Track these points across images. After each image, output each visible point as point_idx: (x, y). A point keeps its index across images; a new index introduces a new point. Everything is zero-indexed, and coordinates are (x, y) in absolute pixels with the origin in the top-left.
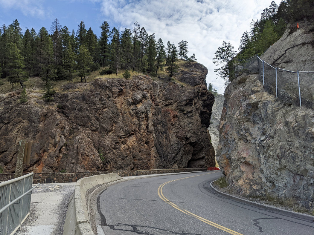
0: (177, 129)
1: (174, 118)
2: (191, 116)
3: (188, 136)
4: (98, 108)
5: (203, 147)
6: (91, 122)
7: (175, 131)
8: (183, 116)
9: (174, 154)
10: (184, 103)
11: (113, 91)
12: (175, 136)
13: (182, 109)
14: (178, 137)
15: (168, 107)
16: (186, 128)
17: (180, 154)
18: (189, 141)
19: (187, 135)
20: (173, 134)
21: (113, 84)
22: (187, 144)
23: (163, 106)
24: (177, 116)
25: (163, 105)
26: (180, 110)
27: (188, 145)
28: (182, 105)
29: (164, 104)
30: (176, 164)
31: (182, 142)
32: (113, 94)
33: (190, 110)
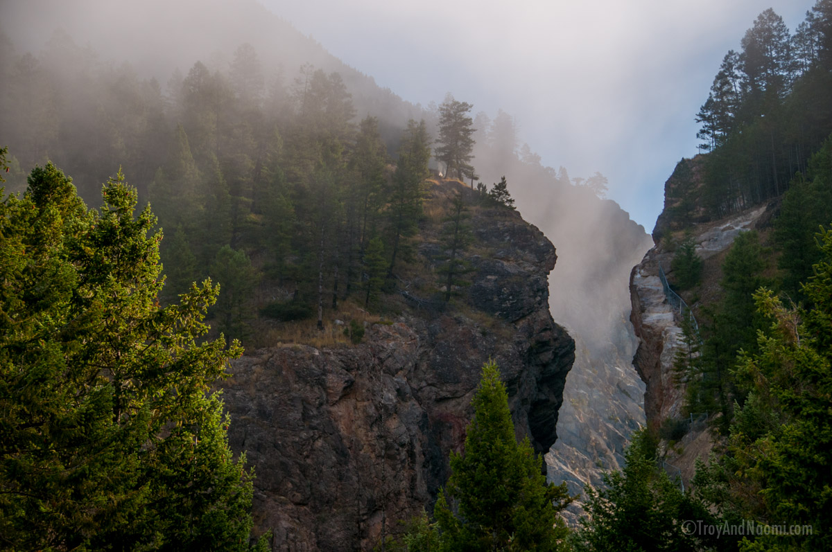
4: (304, 440)
6: (292, 482)
11: (329, 388)
15: (443, 406)
21: (328, 367)
23: (431, 402)
25: (430, 399)
32: (328, 394)
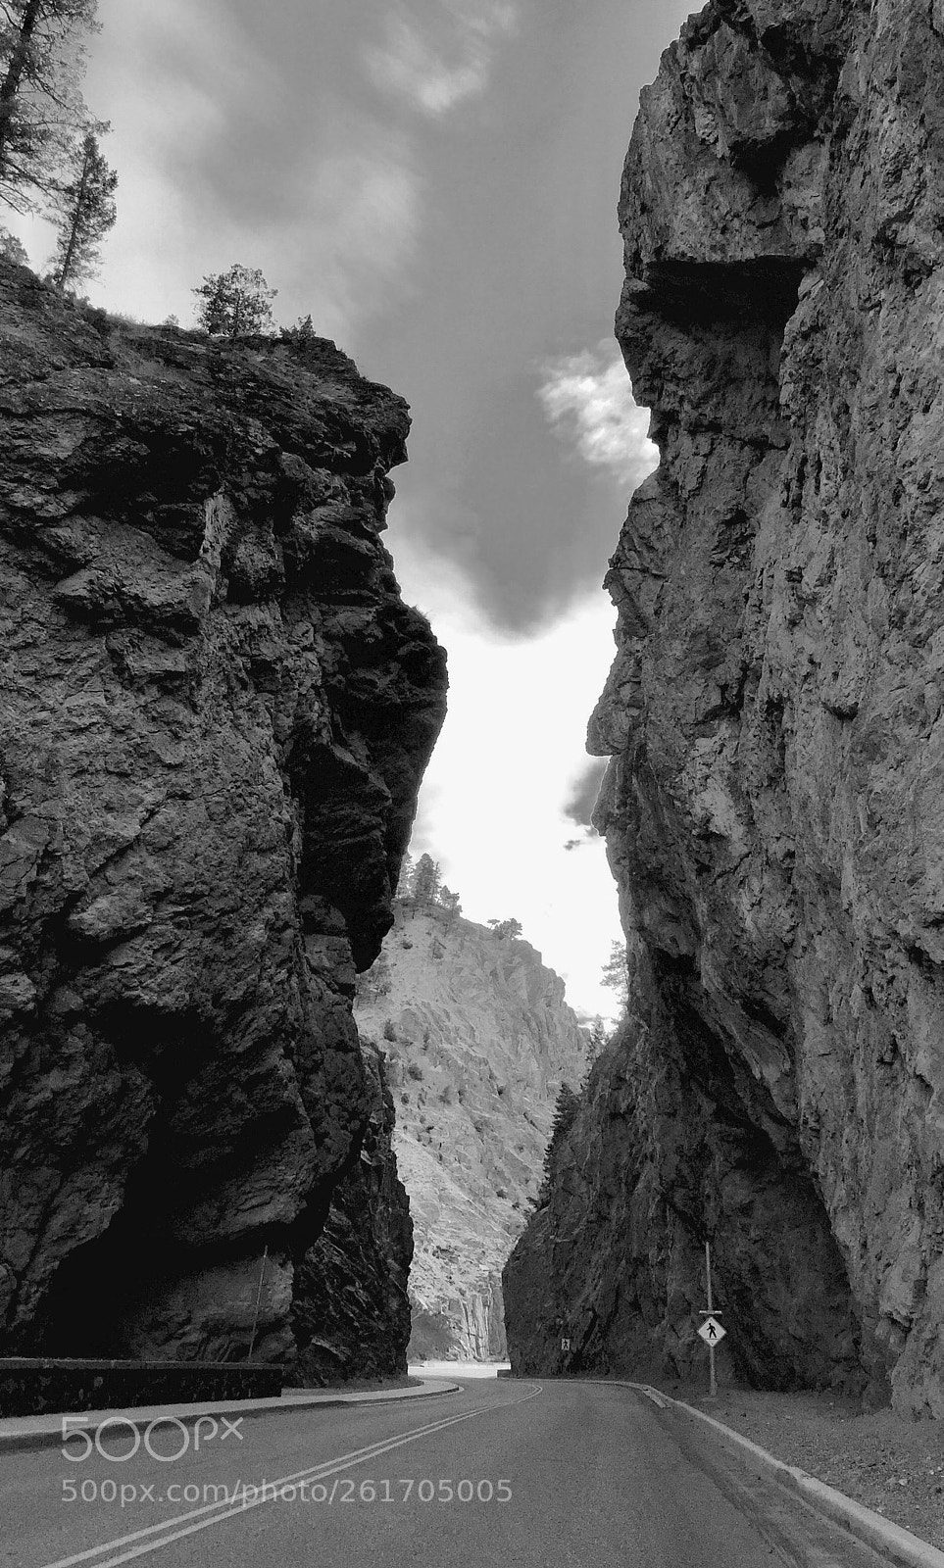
2: (165, 683)
3: (93, 918)
5: (287, 1118)
8: (35, 630)
13: (32, 515)
16: (77, 799)
18: (101, 982)
19: (75, 899)
22: (70, 1014)
27: (82, 1042)
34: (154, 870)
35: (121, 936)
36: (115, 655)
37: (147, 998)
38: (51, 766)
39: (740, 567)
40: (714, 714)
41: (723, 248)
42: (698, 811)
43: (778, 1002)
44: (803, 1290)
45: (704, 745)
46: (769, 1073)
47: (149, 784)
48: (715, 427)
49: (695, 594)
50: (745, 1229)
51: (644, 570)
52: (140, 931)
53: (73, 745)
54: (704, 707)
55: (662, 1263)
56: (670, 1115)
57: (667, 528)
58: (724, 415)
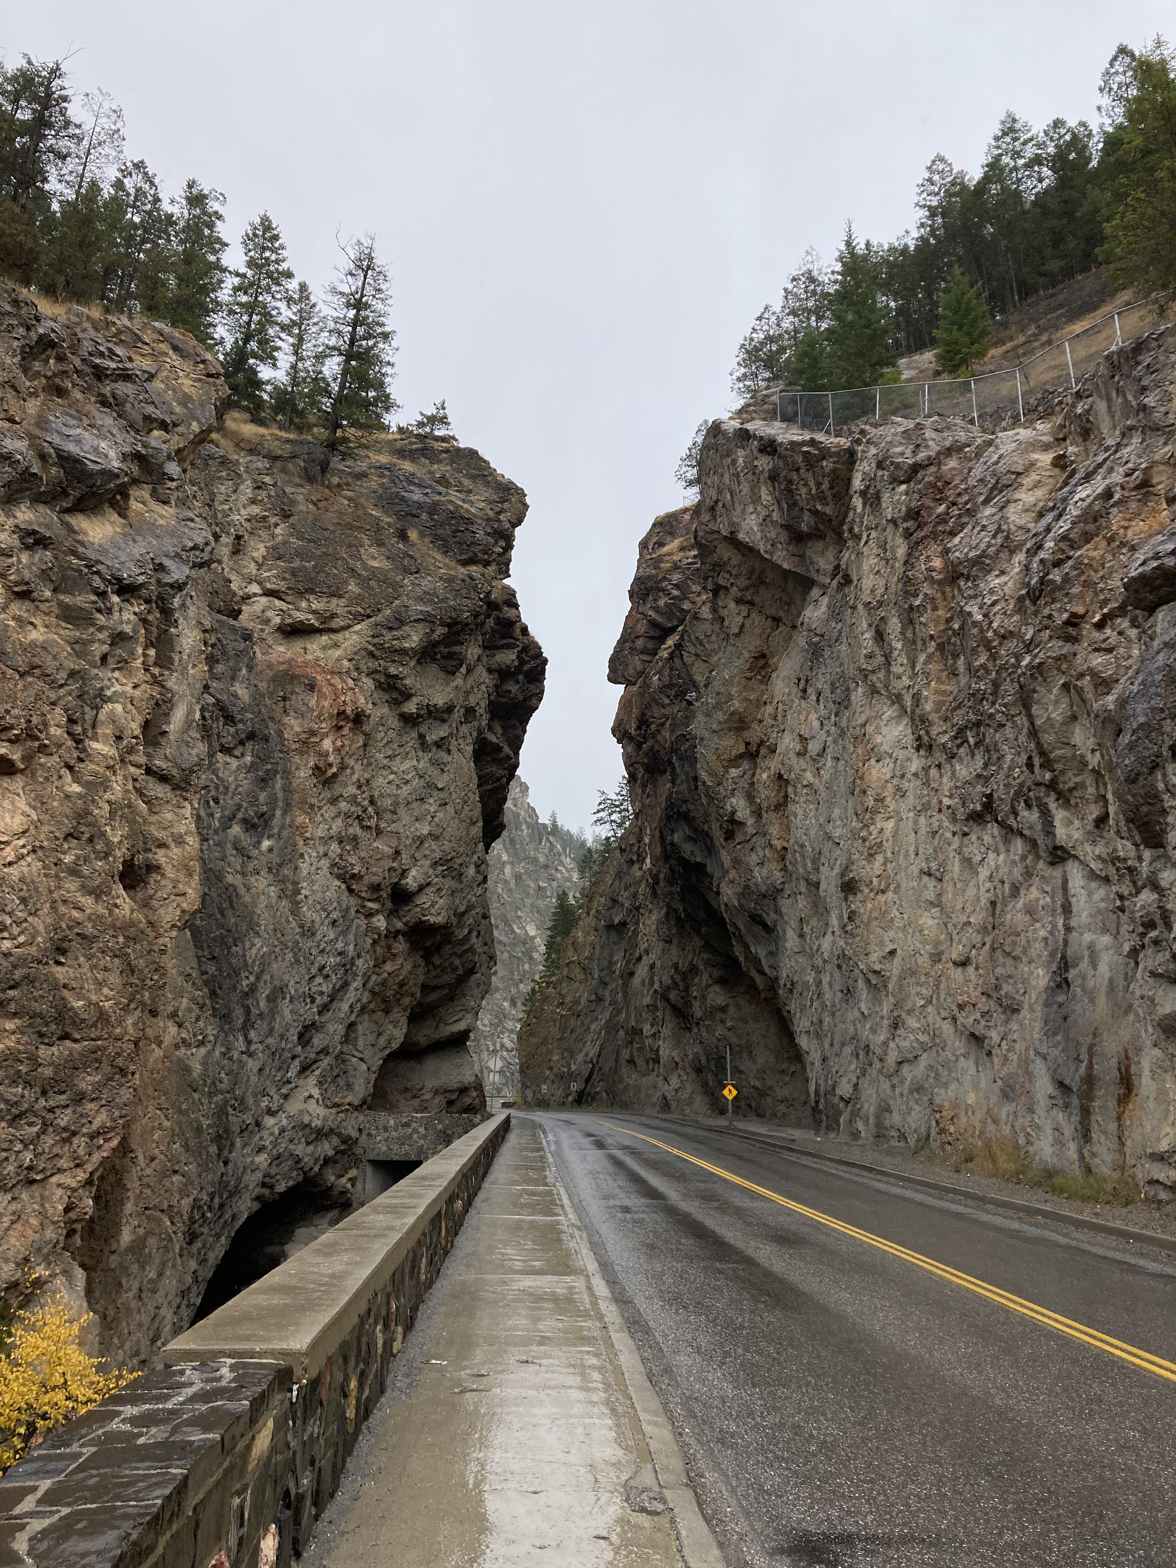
0: (347, 816)
1: (339, 728)
2: (439, 744)
3: (411, 881)
7: (337, 826)
8: (392, 734)
9: (313, 1001)
10: (414, 638)
12: (334, 865)
13: (396, 677)
14: (348, 879)
15: (298, 645)
16: (406, 818)
17: (345, 1007)
18: (411, 914)
19: (404, 873)
20: (322, 850)
22: (398, 932)
23: (268, 629)
24: (359, 719)
25: (267, 621)
26: (379, 686)
27: (400, 946)
28: (403, 652)
29: (278, 620)
30: (312, 1081)
31: (370, 915)
33: (440, 700)
34: (434, 849)
35: (421, 888)
36: (422, 737)
37: (432, 919)
38: (396, 804)
39: (761, 682)
40: (741, 756)
41: (771, 554)
42: (728, 808)
43: (770, 918)
44: (761, 1061)
45: (734, 772)
46: (760, 951)
47: (431, 801)
48: (751, 603)
49: (734, 691)
50: (723, 1022)
51: (697, 655)
52: (428, 884)
53: (405, 790)
54: (734, 752)
55: (654, 1035)
56: (666, 942)
57: (714, 638)
58: (757, 600)
